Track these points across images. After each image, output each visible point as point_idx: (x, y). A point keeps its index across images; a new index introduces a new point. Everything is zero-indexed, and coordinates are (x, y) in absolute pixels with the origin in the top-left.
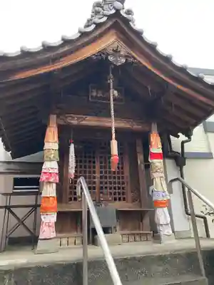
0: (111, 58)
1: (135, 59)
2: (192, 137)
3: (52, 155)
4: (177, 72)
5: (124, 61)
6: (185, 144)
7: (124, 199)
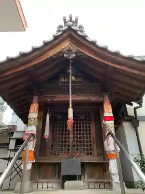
0: (65, 55)
1: (83, 53)
2: (143, 104)
3: (32, 122)
4: (113, 57)
5: (74, 55)
6: (137, 110)
7: (91, 154)
